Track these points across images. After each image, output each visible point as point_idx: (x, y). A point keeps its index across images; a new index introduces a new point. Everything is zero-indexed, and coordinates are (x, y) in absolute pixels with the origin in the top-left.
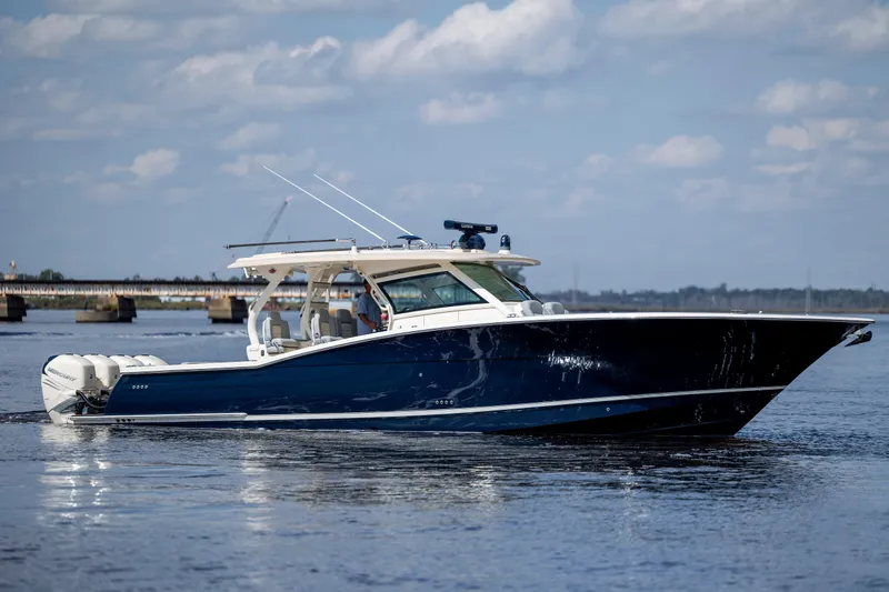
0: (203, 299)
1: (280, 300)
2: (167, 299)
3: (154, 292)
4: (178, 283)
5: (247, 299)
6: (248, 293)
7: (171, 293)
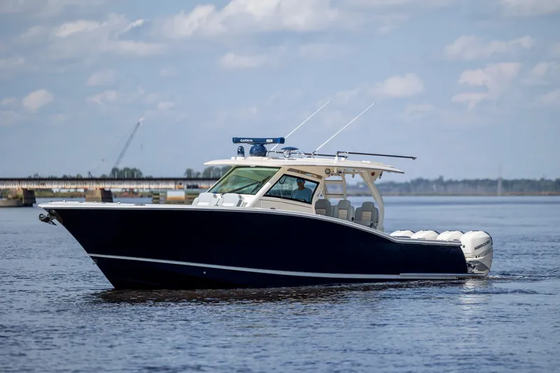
0: (82, 190)
1: (135, 190)
2: (58, 190)
3: (48, 186)
4: (65, 179)
5: (112, 190)
6: (113, 186)
7: (60, 186)
